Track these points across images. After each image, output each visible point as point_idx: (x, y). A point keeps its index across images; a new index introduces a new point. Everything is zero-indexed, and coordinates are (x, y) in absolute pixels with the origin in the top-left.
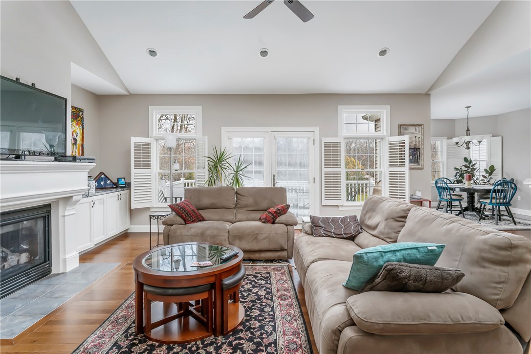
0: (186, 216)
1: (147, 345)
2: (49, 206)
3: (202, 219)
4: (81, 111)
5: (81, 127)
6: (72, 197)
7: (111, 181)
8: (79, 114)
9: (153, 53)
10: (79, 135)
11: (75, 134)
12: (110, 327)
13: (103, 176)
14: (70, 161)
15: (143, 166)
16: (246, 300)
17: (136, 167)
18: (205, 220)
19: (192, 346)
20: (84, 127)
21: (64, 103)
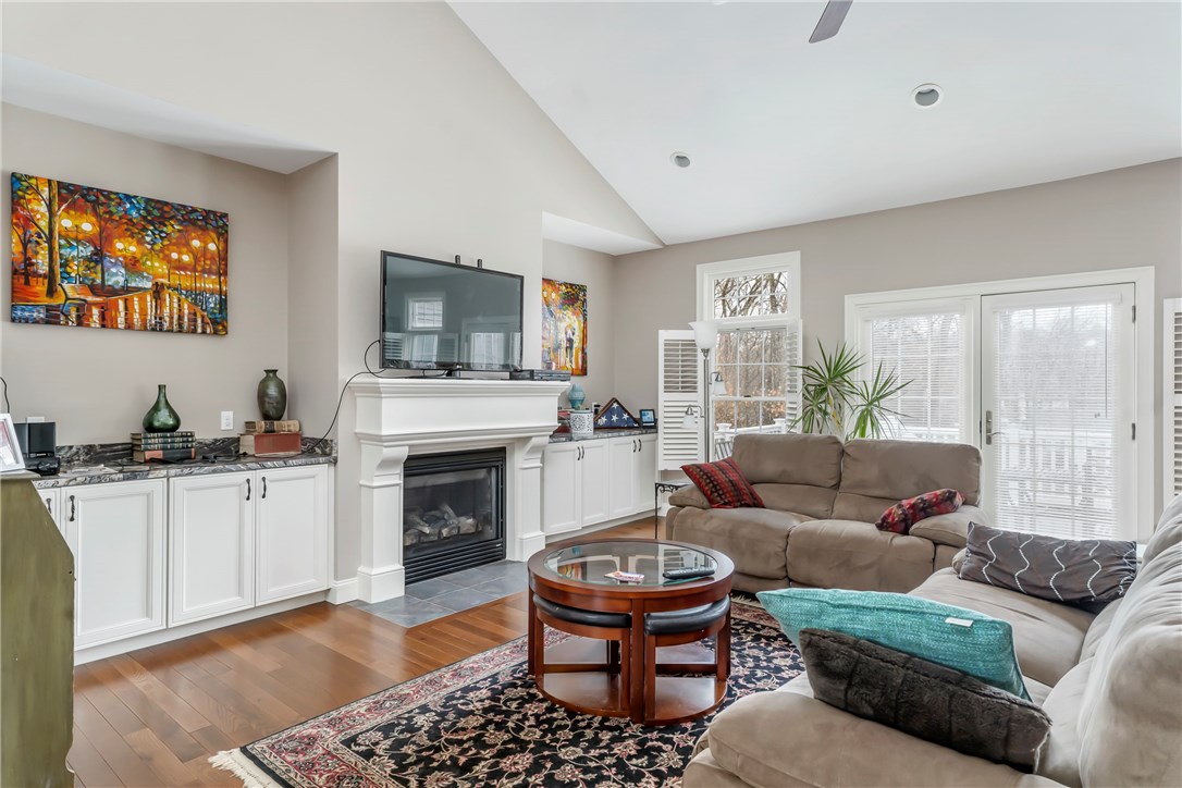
0: (712, 492)
1: (528, 693)
2: (502, 450)
3: (757, 503)
4: (583, 289)
5: (581, 318)
6: (531, 437)
7: (629, 414)
8: (578, 296)
9: (682, 160)
10: (577, 333)
11: (570, 332)
12: (507, 652)
13: (615, 405)
14: (527, 379)
15: (683, 388)
16: (749, 685)
17: (668, 389)
18: (763, 507)
19: (583, 720)
20: (588, 317)
21: (519, 284)
